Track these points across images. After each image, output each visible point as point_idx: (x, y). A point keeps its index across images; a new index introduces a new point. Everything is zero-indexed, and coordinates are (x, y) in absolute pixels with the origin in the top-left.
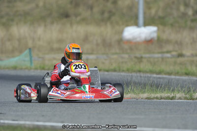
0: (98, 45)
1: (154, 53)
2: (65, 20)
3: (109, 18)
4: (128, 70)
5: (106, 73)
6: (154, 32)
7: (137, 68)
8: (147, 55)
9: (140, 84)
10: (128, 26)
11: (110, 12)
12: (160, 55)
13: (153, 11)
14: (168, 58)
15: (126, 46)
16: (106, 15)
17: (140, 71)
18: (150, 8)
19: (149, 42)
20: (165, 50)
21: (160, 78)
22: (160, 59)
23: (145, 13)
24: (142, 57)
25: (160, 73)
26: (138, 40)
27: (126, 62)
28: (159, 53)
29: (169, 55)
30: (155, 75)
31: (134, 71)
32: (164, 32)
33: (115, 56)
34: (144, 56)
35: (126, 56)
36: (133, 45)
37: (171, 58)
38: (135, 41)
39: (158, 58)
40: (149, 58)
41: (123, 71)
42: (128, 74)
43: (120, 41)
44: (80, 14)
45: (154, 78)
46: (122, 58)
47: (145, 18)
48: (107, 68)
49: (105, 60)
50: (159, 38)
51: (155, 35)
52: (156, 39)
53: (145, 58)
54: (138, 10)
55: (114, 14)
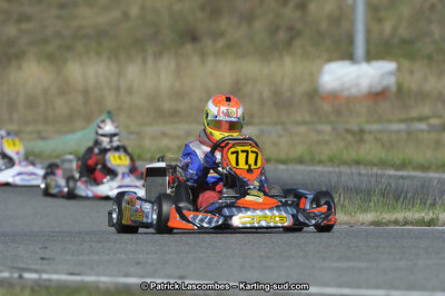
0: (262, 103)
1: (389, 121)
2: (189, 47)
3: (289, 43)
4: (331, 160)
5: (282, 167)
6: (390, 73)
7: (352, 154)
8: (375, 127)
9: (357, 191)
10: (330, 60)
11: (290, 29)
12: (403, 126)
13: (388, 27)
14: (422, 131)
15: (327, 107)
16: (282, 35)
17: (358, 163)
18: (380, 20)
19: (378, 95)
20: (414, 114)
21: (402, 177)
22: (404, 136)
23: (368, 32)
24: (362, 131)
25: (403, 166)
26: (354, 91)
27: (327, 143)
28: (401, 121)
29: (423, 126)
30: (392, 172)
31: (345, 163)
32: (412, 73)
33: (302, 129)
34: (367, 127)
35: (327, 128)
36: (341, 103)
37: (429, 132)
38: (346, 93)
39: (398, 132)
40: (380, 132)
41: (320, 162)
42: (331, 169)
43: (314, 95)
44: (222, 35)
45: (390, 177)
46: (319, 132)
47: (368, 41)
48: (283, 156)
49: (280, 136)
50: (400, 87)
51: (391, 81)
52: (394, 89)
53: (370, 132)
54: (353, 23)
55: (299, 34)
